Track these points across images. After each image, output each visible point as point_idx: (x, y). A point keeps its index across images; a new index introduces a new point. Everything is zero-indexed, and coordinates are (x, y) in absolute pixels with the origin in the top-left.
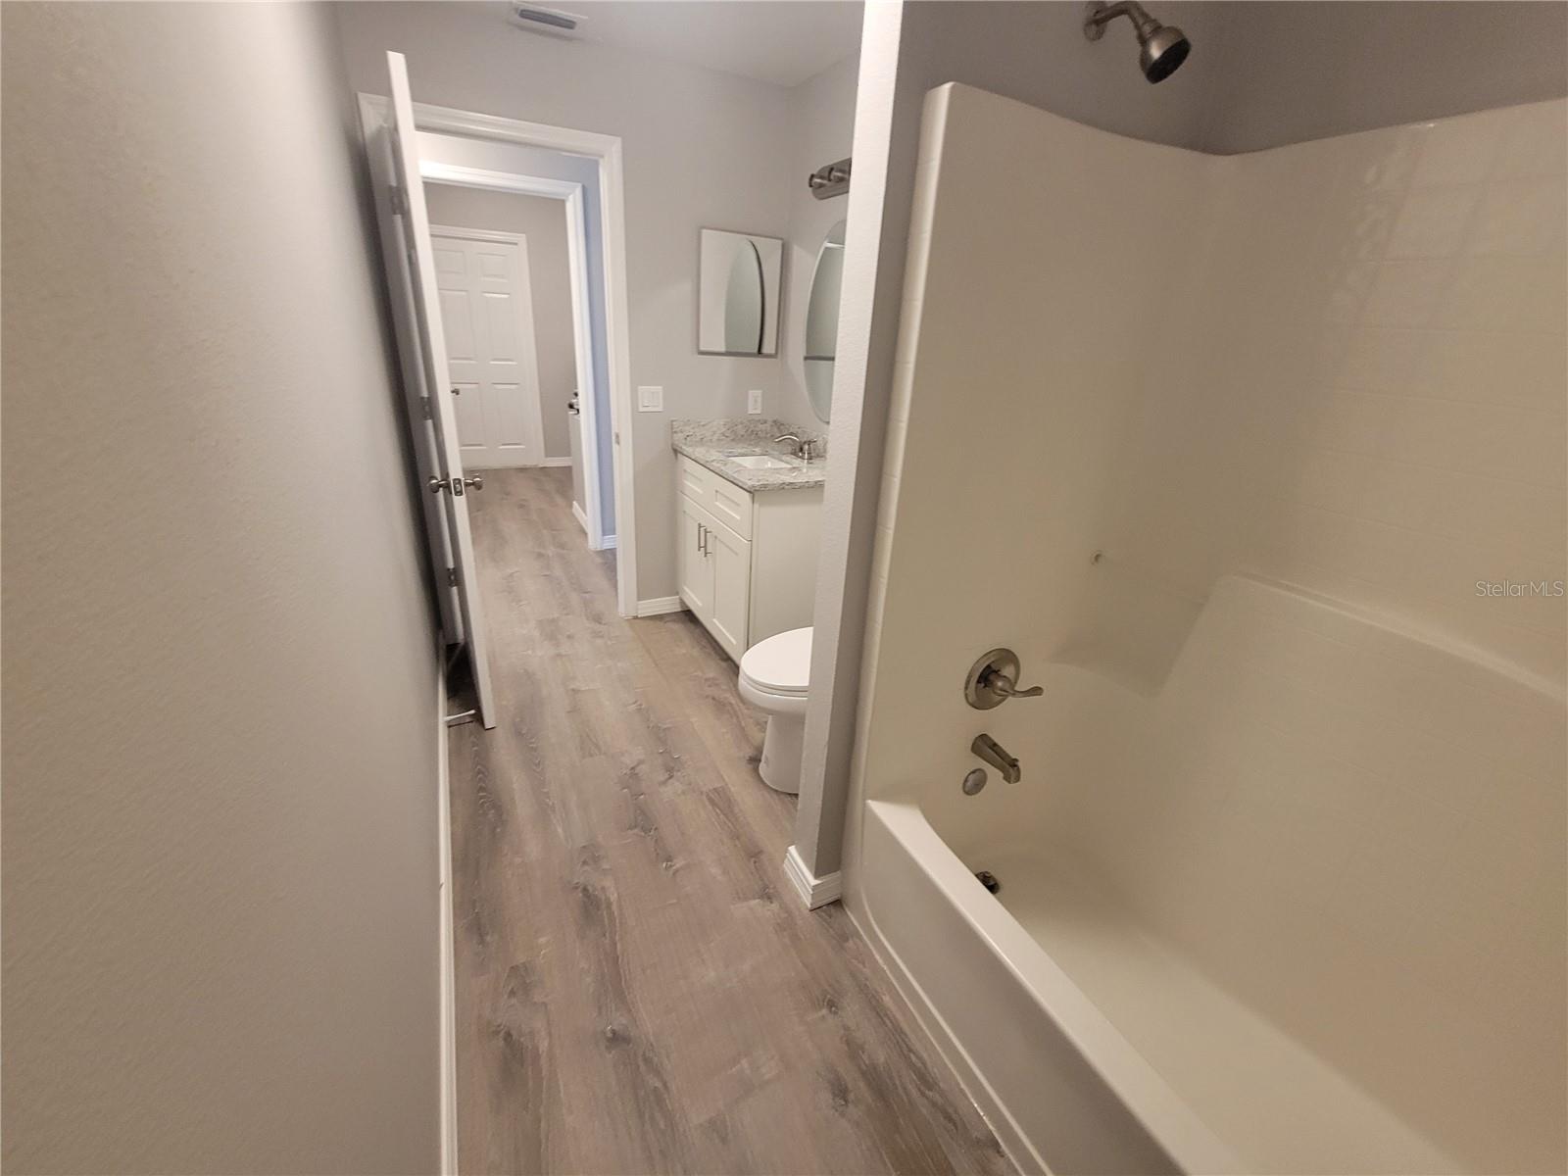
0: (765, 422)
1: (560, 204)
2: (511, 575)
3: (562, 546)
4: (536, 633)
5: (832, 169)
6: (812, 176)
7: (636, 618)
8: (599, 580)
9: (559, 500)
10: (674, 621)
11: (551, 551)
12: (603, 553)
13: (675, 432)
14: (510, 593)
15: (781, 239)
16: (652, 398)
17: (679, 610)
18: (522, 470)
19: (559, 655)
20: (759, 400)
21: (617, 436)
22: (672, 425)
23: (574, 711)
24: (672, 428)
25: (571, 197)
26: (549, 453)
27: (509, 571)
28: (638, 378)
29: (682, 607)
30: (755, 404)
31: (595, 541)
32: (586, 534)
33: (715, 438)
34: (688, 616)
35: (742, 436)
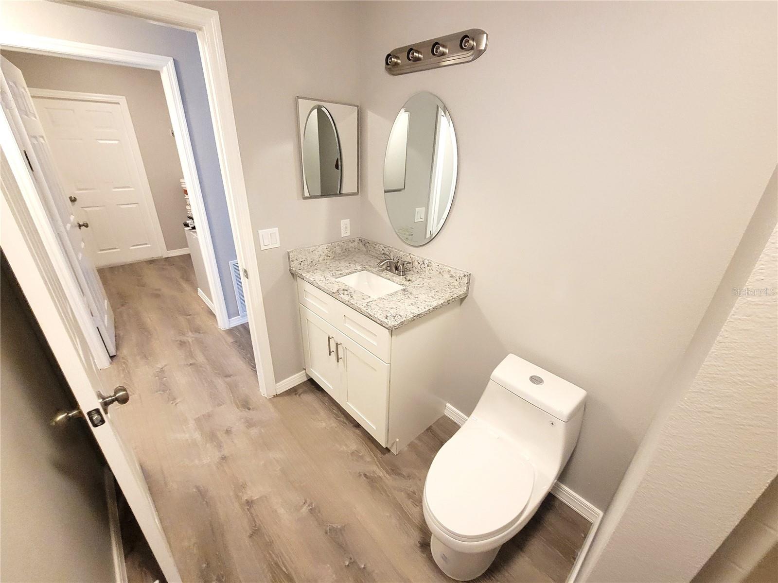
0: (354, 241)
1: (155, 75)
2: (162, 370)
3: (197, 330)
4: (197, 436)
5: (411, 49)
6: (389, 55)
7: (277, 396)
8: (236, 362)
9: (185, 285)
10: (305, 392)
11: (190, 337)
12: (231, 331)
13: (293, 261)
14: (164, 391)
15: (358, 106)
16: (271, 238)
17: (306, 379)
18: (152, 262)
19: (224, 458)
20: (349, 226)
21: (245, 271)
22: (289, 256)
23: (256, 532)
24: (289, 258)
25: (165, 69)
26: (169, 248)
27: (159, 366)
28: (257, 224)
29: (307, 378)
30: (345, 228)
31: (224, 322)
32: (214, 315)
33: (322, 258)
34: (312, 385)
35: (340, 253)
